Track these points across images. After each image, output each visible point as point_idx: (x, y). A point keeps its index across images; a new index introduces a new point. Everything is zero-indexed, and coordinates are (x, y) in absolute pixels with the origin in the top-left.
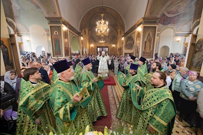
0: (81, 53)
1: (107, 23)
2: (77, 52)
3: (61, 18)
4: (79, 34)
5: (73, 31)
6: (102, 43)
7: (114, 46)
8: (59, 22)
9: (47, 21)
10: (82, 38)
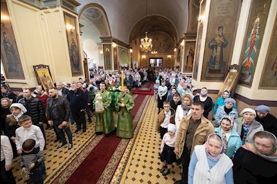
0: (130, 66)
1: (150, 40)
2: (126, 65)
3: (111, 37)
4: (129, 47)
5: (122, 45)
6: (155, 55)
7: (169, 56)
8: (110, 41)
9: (100, 41)
10: (131, 51)
